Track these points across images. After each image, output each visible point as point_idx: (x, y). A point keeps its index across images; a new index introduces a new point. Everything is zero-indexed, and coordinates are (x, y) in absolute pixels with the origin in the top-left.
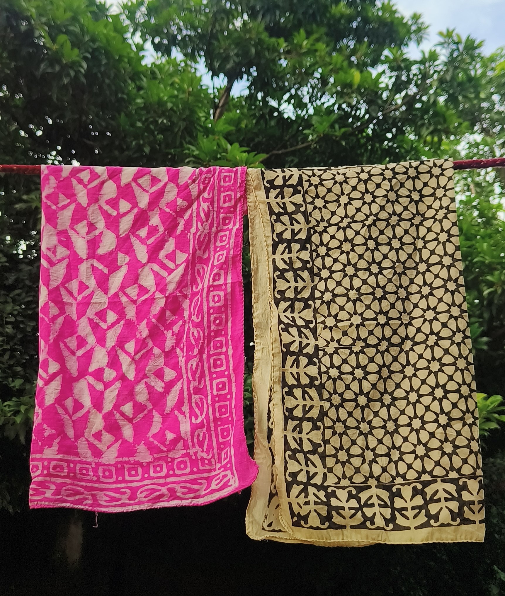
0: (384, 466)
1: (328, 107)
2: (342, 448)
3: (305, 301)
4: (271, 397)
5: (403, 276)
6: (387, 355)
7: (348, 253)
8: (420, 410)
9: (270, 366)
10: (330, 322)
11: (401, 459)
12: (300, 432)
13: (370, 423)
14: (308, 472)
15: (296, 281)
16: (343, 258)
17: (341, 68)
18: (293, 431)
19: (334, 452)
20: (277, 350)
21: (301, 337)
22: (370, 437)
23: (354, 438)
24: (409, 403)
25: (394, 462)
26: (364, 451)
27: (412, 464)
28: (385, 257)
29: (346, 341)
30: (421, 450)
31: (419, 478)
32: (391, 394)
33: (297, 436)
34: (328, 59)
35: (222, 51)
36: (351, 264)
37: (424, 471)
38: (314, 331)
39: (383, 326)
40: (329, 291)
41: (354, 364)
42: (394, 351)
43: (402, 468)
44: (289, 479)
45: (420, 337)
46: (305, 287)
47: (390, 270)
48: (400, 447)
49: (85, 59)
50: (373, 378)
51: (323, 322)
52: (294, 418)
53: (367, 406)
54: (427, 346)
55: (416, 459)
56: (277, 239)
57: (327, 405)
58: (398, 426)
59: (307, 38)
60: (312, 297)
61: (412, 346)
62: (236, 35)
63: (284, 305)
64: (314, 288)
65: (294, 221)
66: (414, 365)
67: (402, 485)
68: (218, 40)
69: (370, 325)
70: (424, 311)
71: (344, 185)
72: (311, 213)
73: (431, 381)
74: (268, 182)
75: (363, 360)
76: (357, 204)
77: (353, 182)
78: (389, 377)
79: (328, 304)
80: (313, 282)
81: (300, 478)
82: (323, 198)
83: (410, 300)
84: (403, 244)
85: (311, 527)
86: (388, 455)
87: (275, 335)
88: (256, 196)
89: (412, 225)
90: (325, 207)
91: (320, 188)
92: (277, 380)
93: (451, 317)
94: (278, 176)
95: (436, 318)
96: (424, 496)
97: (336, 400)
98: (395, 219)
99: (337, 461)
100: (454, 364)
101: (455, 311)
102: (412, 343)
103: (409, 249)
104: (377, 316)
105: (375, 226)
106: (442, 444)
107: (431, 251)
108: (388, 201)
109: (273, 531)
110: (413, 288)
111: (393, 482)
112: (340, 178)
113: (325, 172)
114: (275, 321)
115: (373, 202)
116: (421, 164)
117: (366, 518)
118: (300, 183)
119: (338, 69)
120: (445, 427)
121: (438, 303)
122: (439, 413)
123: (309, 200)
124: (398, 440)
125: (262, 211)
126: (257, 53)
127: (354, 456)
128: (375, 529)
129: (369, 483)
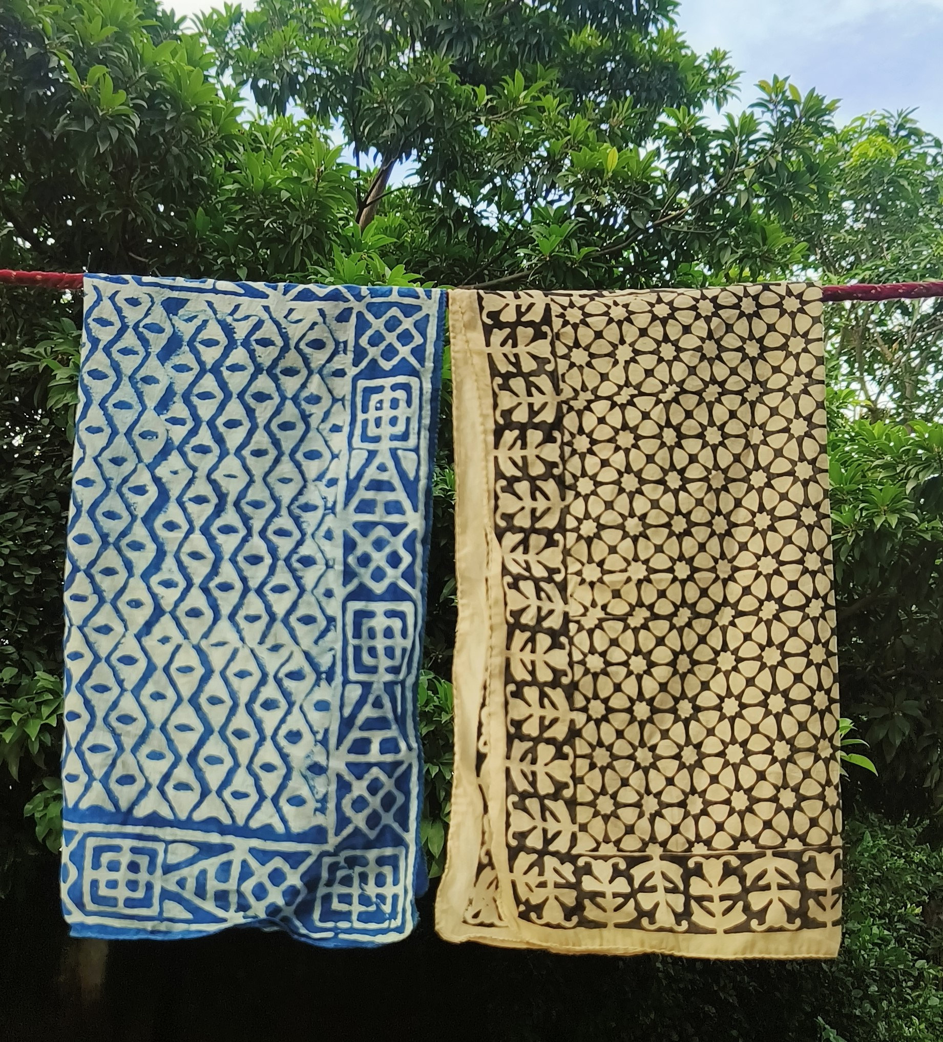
0: (676, 823)
1: (559, 208)
2: (603, 791)
3: (549, 533)
4: (484, 699)
5: (723, 494)
6: (688, 634)
7: (627, 451)
8: (742, 731)
9: (484, 646)
10: (591, 573)
11: (704, 812)
12: (534, 762)
13: (653, 748)
14: (545, 831)
15: (534, 498)
16: (618, 460)
17: (585, 142)
18: (522, 760)
19: (590, 797)
20: (499, 619)
21: (539, 598)
22: (652, 772)
23: (625, 775)
24: (722, 718)
25: (693, 817)
26: (641, 797)
27: (723, 823)
28: (693, 459)
29: (619, 608)
30: (740, 801)
31: (735, 847)
32: (693, 700)
33: (527, 768)
35: (376, 105)
36: (632, 471)
37: (744, 836)
38: (562, 587)
39: (683, 583)
40: (590, 517)
41: (630, 648)
42: (701, 625)
43: (706, 827)
44: (514, 843)
45: (748, 604)
46: (549, 509)
47: (701, 483)
48: (705, 791)
49: (137, 108)
50: (661, 673)
51: (579, 573)
52: (523, 738)
53: (650, 720)
54: (760, 621)
55: (730, 814)
56: (501, 421)
57: (580, 718)
58: (702, 756)
59: (526, 88)
60: (561, 527)
61: (734, 617)
62: (401, 77)
63: (511, 539)
64: (565, 511)
65: (533, 390)
66: (735, 652)
67: (707, 857)
68: (369, 85)
69: (661, 580)
70: (758, 558)
71: (626, 325)
72: (563, 375)
73: (764, 680)
74: (489, 315)
75: (646, 641)
76: (648, 361)
77: (642, 320)
78: (691, 671)
79: (589, 541)
80: (563, 499)
81: (531, 842)
82: (587, 348)
83: (733, 537)
84: (725, 436)
85: (548, 925)
86: (682, 804)
87: (496, 593)
88: (467, 342)
89: (744, 401)
90: (589, 365)
91: (582, 330)
92: (497, 671)
93: (805, 571)
94: (507, 305)
95: (777, 572)
96: (742, 879)
97: (597, 710)
98: (714, 390)
99: (596, 814)
100: (806, 654)
101: (813, 562)
102: (733, 612)
103: (737, 446)
104: (674, 564)
105: (678, 403)
106: (778, 791)
107: (775, 450)
108: (703, 357)
109: (481, 924)
110: (741, 516)
111: (689, 850)
112: (618, 313)
113: (592, 299)
114: (497, 569)
115: (677, 358)
116: (764, 290)
117: (641, 913)
118: (547, 319)
119: (580, 142)
120: (784, 764)
121: (784, 545)
122: (774, 737)
123: (561, 350)
124: (701, 780)
125: (478, 369)
126: (438, 111)
127: (625, 805)
128: (656, 931)
129: (648, 852)
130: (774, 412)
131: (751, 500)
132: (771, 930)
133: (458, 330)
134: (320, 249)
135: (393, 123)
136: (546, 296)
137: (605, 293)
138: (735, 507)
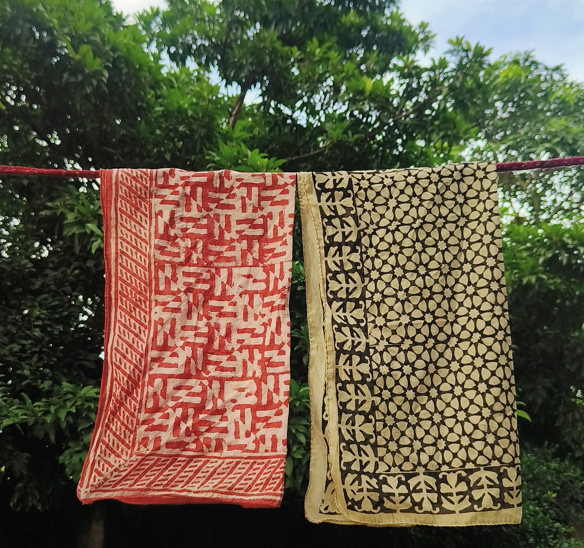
0: (432, 454)
1: (340, 114)
2: (392, 439)
3: (356, 301)
4: (326, 391)
5: (449, 277)
6: (434, 352)
7: (396, 255)
8: (465, 403)
9: (324, 363)
10: (380, 321)
11: (447, 448)
12: (353, 424)
13: (417, 415)
14: (361, 461)
15: (348, 283)
16: (392, 260)
17: (353, 75)
18: (347, 423)
19: (385, 442)
20: (331, 348)
21: (353, 336)
22: (418, 428)
23: (403, 430)
24: (454, 397)
25: (440, 451)
26: (412, 441)
27: (457, 453)
28: (432, 258)
29: (396, 340)
30: (465, 441)
31: (464, 466)
32: (438, 388)
33: (350, 428)
34: (340, 67)
35: (237, 60)
36: (400, 266)
38: (365, 330)
39: (430, 324)
40: (379, 291)
41: (403, 361)
42: (440, 347)
43: (448, 456)
44: (344, 468)
45: (465, 335)
46: (356, 288)
47: (436, 271)
48: (446, 437)
49: (107, 67)
50: (420, 374)
51: (373, 322)
52: (347, 412)
53: (415, 399)
54: (472, 343)
55: (460, 448)
56: (328, 242)
57: (377, 400)
58: (444, 418)
59: (320, 46)
60: (363, 297)
61: (458, 342)
62: (250, 44)
63: (336, 305)
64: (365, 288)
65: (345, 224)
66: (459, 361)
67: (449, 472)
68: (232, 48)
69: (418, 324)
70: (469, 310)
71: (392, 188)
72: (360, 216)
73: (475, 375)
74: (319, 185)
75: (411, 357)
76: (405, 207)
77: (401, 185)
78: (436, 372)
79: (378, 304)
80: (363, 282)
81: (354, 467)
82: (372, 201)
83: (455, 299)
84: (448, 245)
85: (365, 512)
86: (434, 444)
87: (329, 333)
88: (308, 200)
89: (457, 226)
90: (374, 210)
91: (369, 192)
92: (331, 376)
93: (494, 316)
94: (328, 180)
95: (480, 317)
96: (468, 483)
97: (386, 394)
98: (441, 221)
99: (388, 451)
100: (496, 360)
101: (498, 311)
102: (457, 340)
103: (454, 250)
104: (424, 315)
105: (423, 229)
106: (486, 435)
107: (475, 252)
108: (435, 204)
109: (330, 513)
110: (459, 288)
111: (439, 469)
112: (388, 182)
113: (374, 175)
114: (328, 321)
115: (421, 205)
116: (465, 167)
117: (414, 503)
118: (350, 186)
119: (350, 77)
120: (488, 419)
121: (483, 302)
122: (482, 406)
123: (358, 203)
124: (444, 431)
125: (314, 214)
126: (272, 62)
127: (404, 446)
128: (422, 513)
129: (417, 471)
130: (474, 231)
131: (464, 280)
132: (485, 510)
133: (303, 193)
134: (210, 141)
135: (246, 70)
136: (349, 174)
137: (381, 171)
138: (456, 283)
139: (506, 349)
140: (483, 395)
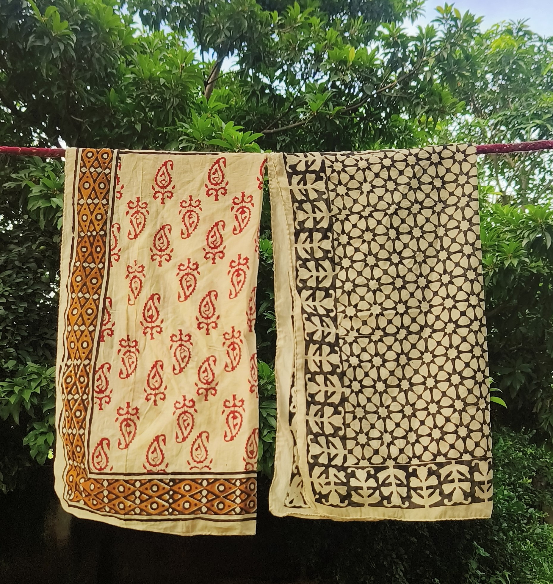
0: (402, 448)
1: (321, 84)
2: (361, 431)
3: (327, 290)
4: (293, 382)
5: (424, 265)
6: (406, 343)
7: (369, 243)
8: (437, 395)
9: (293, 353)
10: (351, 311)
11: (417, 441)
12: (322, 416)
13: (388, 407)
14: (329, 454)
15: (318, 270)
16: (364, 248)
17: (336, 44)
18: (315, 415)
19: (354, 435)
20: (301, 338)
21: (323, 326)
22: (388, 420)
23: (373, 422)
24: (426, 388)
25: (411, 444)
26: (382, 434)
27: (428, 446)
28: (406, 246)
29: (366, 330)
30: (436, 434)
31: (434, 459)
32: (410, 380)
33: (319, 420)
34: (322, 34)
35: (213, 24)
36: (373, 254)
38: (335, 320)
39: (402, 315)
40: (350, 280)
41: (373, 353)
42: (413, 338)
43: (419, 449)
44: (312, 461)
45: (439, 325)
46: (327, 276)
47: (410, 260)
48: (418, 429)
49: (74, 30)
50: (391, 366)
51: (343, 312)
52: (316, 403)
53: (386, 391)
54: (445, 334)
55: (432, 441)
56: (298, 228)
57: (347, 391)
58: (415, 410)
59: (301, 12)
60: (333, 286)
61: (432, 333)
62: (227, 8)
63: (306, 293)
64: (335, 277)
65: (316, 210)
66: (432, 352)
67: (419, 466)
68: (208, 12)
69: (389, 314)
70: (444, 299)
71: (367, 172)
72: (333, 201)
73: (449, 367)
74: (291, 167)
75: (382, 348)
76: (380, 192)
77: (376, 168)
78: (408, 364)
79: (349, 294)
80: (334, 271)
81: (322, 460)
82: (346, 185)
83: (430, 288)
84: (424, 232)
85: (331, 505)
86: (405, 437)
87: (298, 323)
88: (278, 183)
89: (434, 212)
90: (347, 194)
91: (343, 175)
92: (300, 367)
93: (470, 305)
94: (300, 161)
95: (454, 307)
96: (439, 477)
97: (356, 386)
98: (417, 206)
99: (357, 444)
100: (471, 352)
101: (474, 300)
102: (431, 331)
103: (430, 237)
104: (397, 305)
105: (397, 215)
106: (458, 428)
107: (452, 239)
108: (411, 188)
109: (295, 507)
110: (434, 277)
111: (409, 462)
112: (363, 164)
113: (348, 157)
114: (298, 310)
115: (396, 189)
116: (443, 149)
117: (383, 498)
118: (323, 169)
119: (333, 44)
120: (460, 412)
121: (458, 291)
122: (455, 398)
123: (331, 187)
124: (415, 424)
125: (285, 198)
126: (250, 27)
127: (373, 439)
128: (391, 507)
129: (387, 464)
130: (451, 217)
131: (440, 268)
132: (455, 504)
133: (273, 176)
134: (183, 112)
135: (223, 35)
136: (322, 155)
137: (355, 153)
138: (431, 272)
139: (481, 340)
140: (456, 387)
